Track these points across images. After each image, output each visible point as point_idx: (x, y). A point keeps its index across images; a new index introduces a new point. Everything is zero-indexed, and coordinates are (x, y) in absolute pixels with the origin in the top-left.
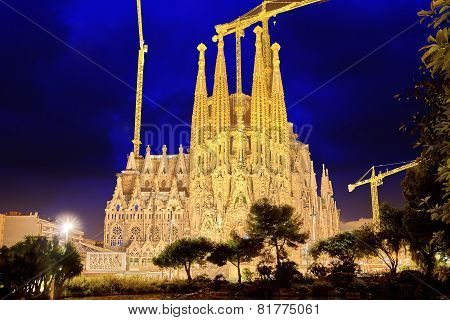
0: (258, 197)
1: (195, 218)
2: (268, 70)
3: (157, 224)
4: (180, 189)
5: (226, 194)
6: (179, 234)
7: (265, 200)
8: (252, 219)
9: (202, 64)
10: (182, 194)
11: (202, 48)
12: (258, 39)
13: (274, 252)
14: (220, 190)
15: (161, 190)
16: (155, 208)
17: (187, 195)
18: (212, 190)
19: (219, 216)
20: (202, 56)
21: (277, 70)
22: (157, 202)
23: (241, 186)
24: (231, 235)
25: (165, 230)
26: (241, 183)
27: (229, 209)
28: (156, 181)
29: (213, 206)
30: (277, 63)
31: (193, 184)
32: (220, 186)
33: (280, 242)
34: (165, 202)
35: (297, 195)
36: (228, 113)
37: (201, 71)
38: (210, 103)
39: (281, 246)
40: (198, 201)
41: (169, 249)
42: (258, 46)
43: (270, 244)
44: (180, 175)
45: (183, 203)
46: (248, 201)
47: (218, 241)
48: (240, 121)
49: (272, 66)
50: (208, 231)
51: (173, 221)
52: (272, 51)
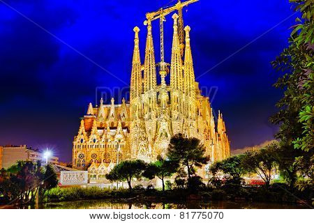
0: (175, 132)
1: (134, 147)
2: (182, 46)
3: (108, 152)
4: (124, 128)
5: (154, 131)
6: (123, 158)
7: (180, 134)
8: (171, 147)
9: (137, 41)
10: (125, 131)
11: (136, 29)
12: (175, 23)
13: (186, 170)
14: (150, 128)
15: (111, 128)
16: (107, 141)
17: (128, 131)
18: (144, 128)
19: (150, 145)
20: (137, 36)
21: (188, 45)
22: (108, 137)
23: (164, 126)
24: (158, 158)
25: (113, 155)
26: (164, 123)
27: (157, 141)
28: (107, 122)
29: (145, 138)
30: (188, 40)
31: (132, 125)
32: (150, 125)
33: (190, 163)
34: (113, 137)
35: (202, 131)
36: (155, 76)
37: (137, 46)
38: (143, 69)
39: (191, 166)
40: (136, 135)
41: (116, 168)
42: (175, 28)
43: (183, 164)
44: (123, 119)
45: (126, 137)
46: (169, 135)
47: (149, 163)
48: (163, 81)
49: (184, 43)
50: (142, 156)
51: (119, 149)
52: (185, 32)
